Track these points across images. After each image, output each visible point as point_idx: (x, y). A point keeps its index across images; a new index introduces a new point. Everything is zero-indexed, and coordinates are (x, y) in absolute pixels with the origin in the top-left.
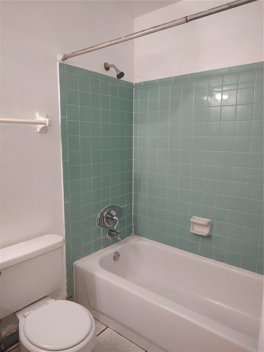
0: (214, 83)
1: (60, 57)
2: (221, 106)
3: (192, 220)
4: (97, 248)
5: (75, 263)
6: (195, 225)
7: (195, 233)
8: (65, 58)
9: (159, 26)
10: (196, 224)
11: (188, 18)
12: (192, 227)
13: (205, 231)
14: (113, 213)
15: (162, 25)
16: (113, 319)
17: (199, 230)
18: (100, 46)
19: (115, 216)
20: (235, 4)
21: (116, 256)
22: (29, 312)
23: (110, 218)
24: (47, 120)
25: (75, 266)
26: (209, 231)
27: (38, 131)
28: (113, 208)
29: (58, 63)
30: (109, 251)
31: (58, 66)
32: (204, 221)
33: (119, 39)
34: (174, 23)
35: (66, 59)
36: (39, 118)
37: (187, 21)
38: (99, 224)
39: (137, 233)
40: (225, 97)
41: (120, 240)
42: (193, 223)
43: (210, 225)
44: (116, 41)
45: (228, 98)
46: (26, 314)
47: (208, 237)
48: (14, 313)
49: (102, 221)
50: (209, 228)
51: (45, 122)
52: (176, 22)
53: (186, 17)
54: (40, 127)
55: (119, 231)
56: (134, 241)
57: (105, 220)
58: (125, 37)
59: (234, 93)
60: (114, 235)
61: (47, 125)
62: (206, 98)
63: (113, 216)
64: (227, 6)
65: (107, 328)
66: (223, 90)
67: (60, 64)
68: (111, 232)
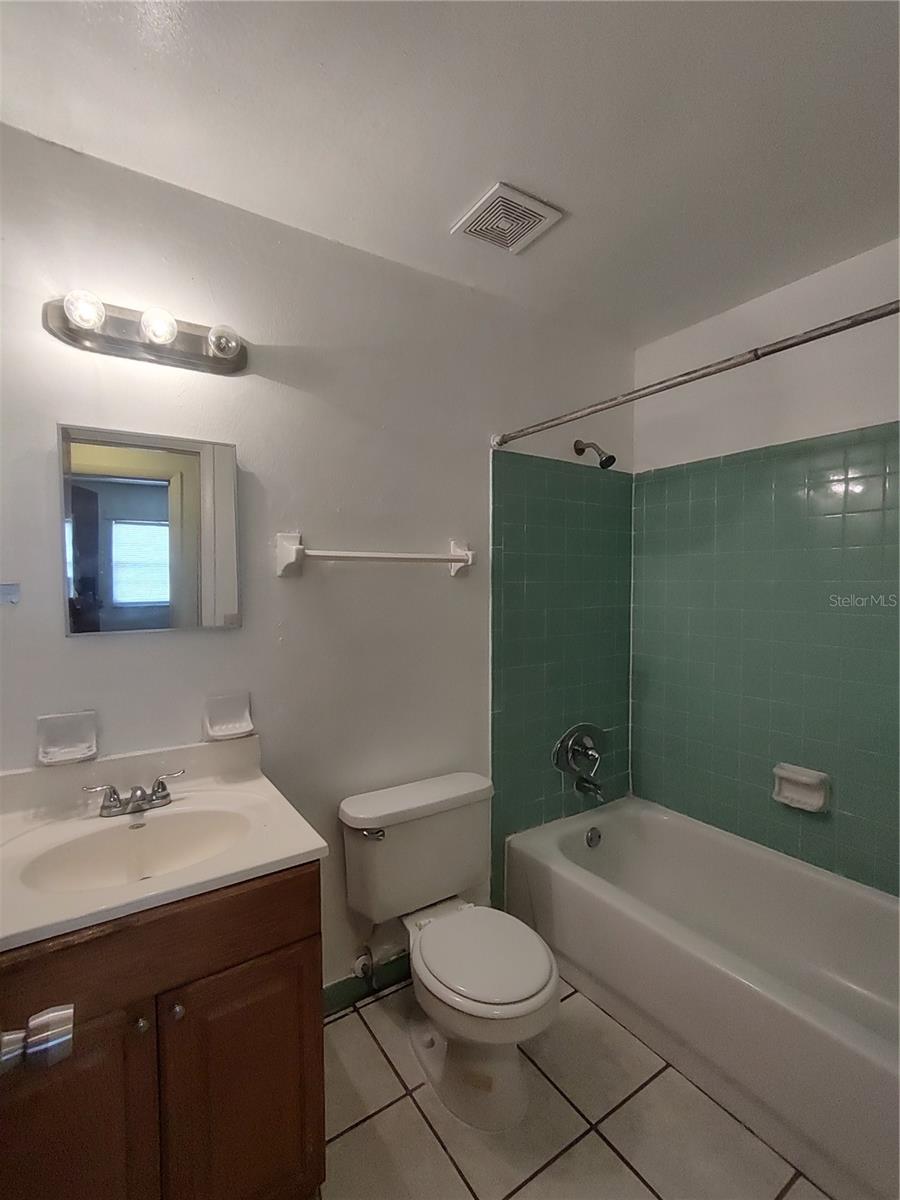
0: (821, 462)
1: (494, 440)
2: (843, 512)
3: (776, 770)
4: (553, 815)
5: (508, 839)
6: (783, 782)
7: (786, 802)
8: (503, 442)
9: (695, 371)
10: (788, 781)
11: (759, 352)
12: (777, 788)
13: (813, 802)
14: (588, 742)
15: (702, 369)
16: (590, 974)
17: (796, 796)
18: (573, 416)
19: (591, 749)
20: (865, 317)
21: (594, 838)
22: (427, 921)
23: (580, 752)
24: (470, 554)
25: (509, 846)
26: (824, 804)
27: (453, 574)
28: (587, 731)
29: (491, 451)
30: (579, 825)
31: (491, 456)
32: (810, 776)
33: (611, 400)
34: (728, 364)
35: (506, 442)
36: (456, 551)
37: (757, 357)
38: (556, 764)
39: (639, 793)
40: (857, 489)
41: (602, 804)
42: (781, 779)
43: (827, 787)
44: (607, 404)
45: (863, 493)
46: (422, 923)
47: (822, 816)
48: (400, 918)
49: (564, 758)
50: (823, 793)
51: (466, 558)
52: (732, 362)
53: (756, 350)
54: (456, 566)
55: (598, 782)
56: (633, 809)
57: (570, 755)
58: (624, 396)
59: (878, 482)
60: (590, 790)
61: (470, 562)
62: (802, 493)
63: (587, 748)
64: (848, 322)
65: (576, 991)
66: (850, 476)
67: (494, 451)
68: (583, 783)
